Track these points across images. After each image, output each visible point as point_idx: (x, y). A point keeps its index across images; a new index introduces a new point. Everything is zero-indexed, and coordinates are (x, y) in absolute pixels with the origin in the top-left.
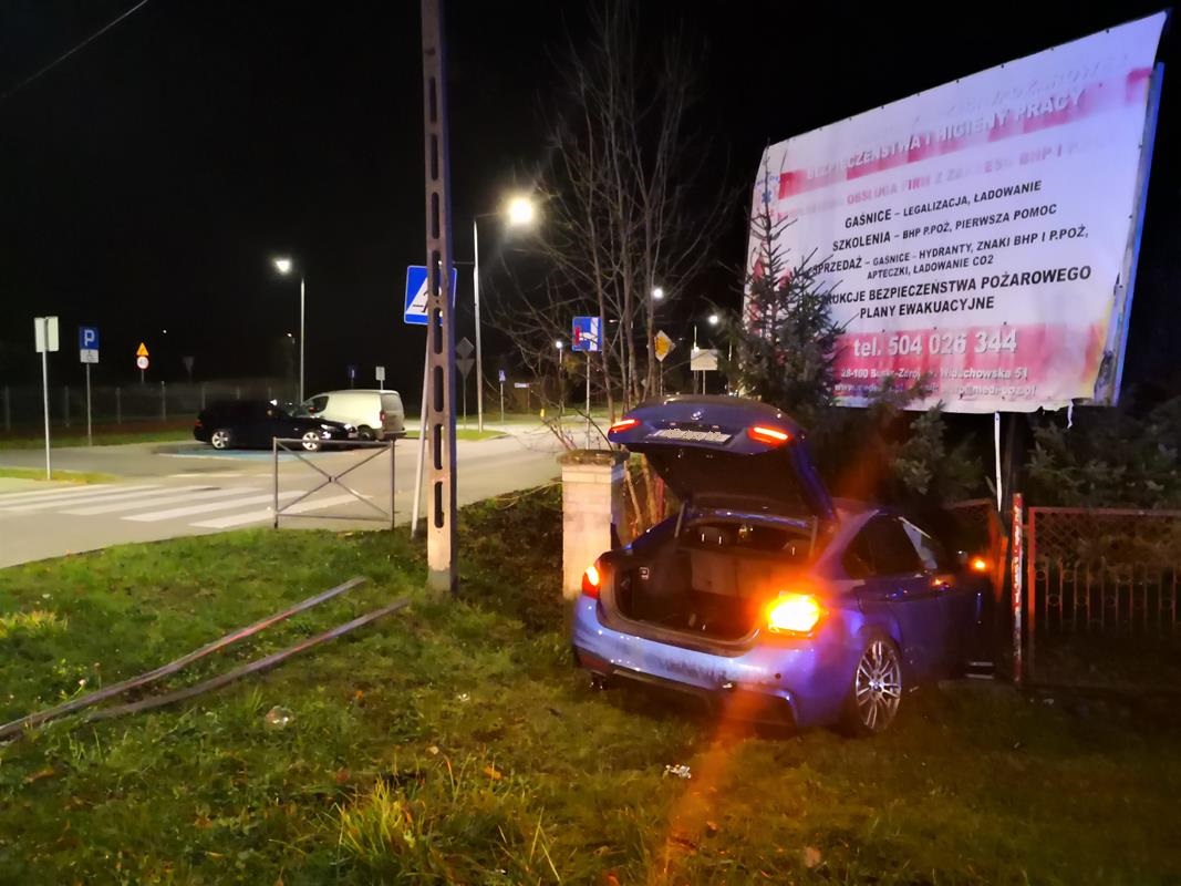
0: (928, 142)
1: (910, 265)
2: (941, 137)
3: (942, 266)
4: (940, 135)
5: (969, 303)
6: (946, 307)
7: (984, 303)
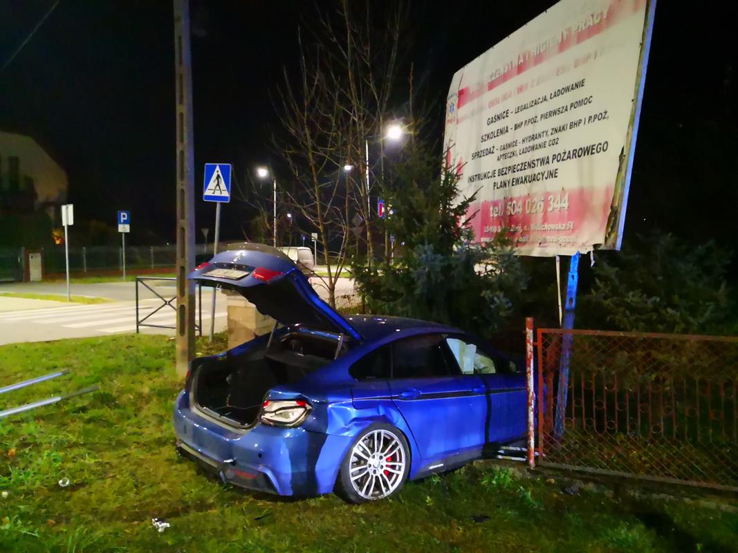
0: (527, 59)
1: (517, 149)
2: (534, 53)
3: (533, 148)
4: (534, 52)
5: (546, 175)
6: (534, 178)
7: (553, 174)
